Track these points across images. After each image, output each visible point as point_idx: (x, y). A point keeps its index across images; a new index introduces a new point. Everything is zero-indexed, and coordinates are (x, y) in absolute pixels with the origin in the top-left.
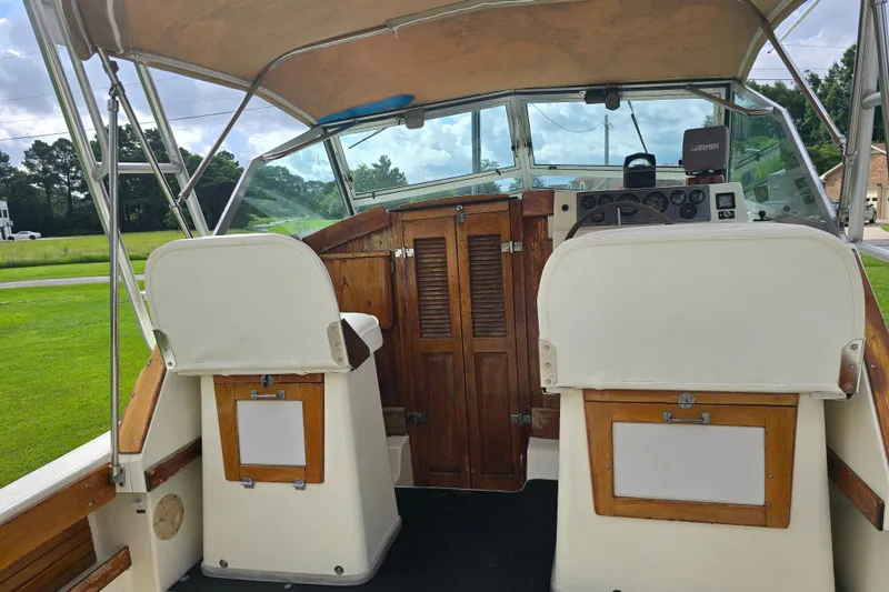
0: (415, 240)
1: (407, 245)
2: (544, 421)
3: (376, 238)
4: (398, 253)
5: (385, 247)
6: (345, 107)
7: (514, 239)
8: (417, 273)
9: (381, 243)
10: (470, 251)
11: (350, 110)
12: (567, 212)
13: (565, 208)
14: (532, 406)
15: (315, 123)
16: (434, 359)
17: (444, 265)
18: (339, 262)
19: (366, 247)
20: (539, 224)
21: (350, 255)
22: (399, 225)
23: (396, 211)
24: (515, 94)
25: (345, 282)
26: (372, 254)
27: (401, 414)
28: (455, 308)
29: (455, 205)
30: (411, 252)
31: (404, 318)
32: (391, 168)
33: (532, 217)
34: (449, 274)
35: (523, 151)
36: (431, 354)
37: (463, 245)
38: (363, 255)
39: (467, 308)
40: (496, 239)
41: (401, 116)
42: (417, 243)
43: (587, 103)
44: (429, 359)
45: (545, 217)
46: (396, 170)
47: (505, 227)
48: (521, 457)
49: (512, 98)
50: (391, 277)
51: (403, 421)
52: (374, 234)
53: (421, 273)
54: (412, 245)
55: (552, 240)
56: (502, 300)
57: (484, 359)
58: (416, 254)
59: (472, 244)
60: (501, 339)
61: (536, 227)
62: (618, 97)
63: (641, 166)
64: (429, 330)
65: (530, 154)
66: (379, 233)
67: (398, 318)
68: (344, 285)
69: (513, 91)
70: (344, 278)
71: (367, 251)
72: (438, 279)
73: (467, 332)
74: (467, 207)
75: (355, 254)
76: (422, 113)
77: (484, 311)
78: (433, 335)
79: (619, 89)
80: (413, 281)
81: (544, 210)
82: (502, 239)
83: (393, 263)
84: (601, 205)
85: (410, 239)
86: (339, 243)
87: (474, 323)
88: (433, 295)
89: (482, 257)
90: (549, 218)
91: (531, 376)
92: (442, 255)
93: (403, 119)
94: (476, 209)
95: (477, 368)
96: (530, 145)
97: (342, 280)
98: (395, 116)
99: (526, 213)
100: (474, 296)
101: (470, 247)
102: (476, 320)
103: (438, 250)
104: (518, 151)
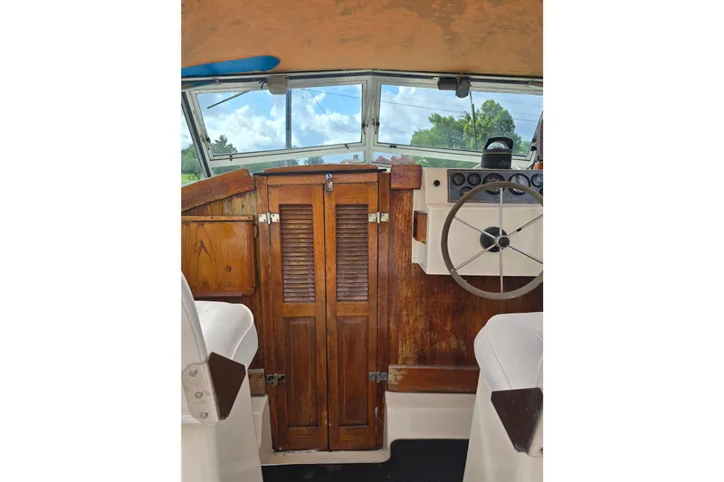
0: (280, 206)
1: (271, 209)
2: (399, 378)
3: (238, 202)
4: (262, 218)
5: (248, 210)
7: (380, 210)
8: (282, 239)
9: (243, 206)
10: (337, 219)
11: (207, 66)
12: (439, 188)
13: (437, 183)
14: (389, 363)
16: (296, 322)
17: (311, 231)
18: (195, 225)
19: (226, 211)
20: (405, 197)
21: (209, 218)
22: (264, 190)
23: (261, 175)
24: (373, 74)
25: (202, 246)
26: (233, 218)
27: (261, 376)
28: (320, 274)
29: (324, 173)
30: (276, 218)
31: (267, 283)
32: (228, 144)
33: (399, 190)
34: (315, 241)
35: (369, 129)
36: (293, 318)
37: (330, 212)
38: (223, 218)
39: (331, 274)
40: (363, 210)
41: (263, 80)
42: (282, 209)
43: (440, 88)
44: (292, 323)
45: (411, 190)
47: (373, 198)
48: (376, 409)
49: (369, 77)
50: (254, 241)
51: (262, 382)
52: (235, 198)
53: (286, 239)
54: (277, 210)
55: (426, 214)
56: (366, 267)
57: (346, 322)
58: (281, 219)
59: (340, 212)
60: (363, 303)
61: (402, 199)
62: (470, 86)
63: (499, 150)
64: (292, 295)
65: (376, 133)
66: (241, 197)
67: (260, 283)
68: (201, 249)
69: (371, 71)
70: (202, 242)
71: (228, 215)
72: (304, 245)
73: (331, 297)
74: (336, 176)
75: (215, 218)
76: (285, 80)
77: (348, 276)
78: (296, 299)
79: (470, 79)
80: (277, 246)
81: (412, 184)
82: (370, 209)
83: (256, 228)
84: (470, 183)
85: (275, 205)
86: (197, 205)
87: (337, 287)
88: (297, 260)
89: (349, 225)
90: (415, 192)
91: (389, 337)
92: (309, 222)
93: (265, 84)
94: (345, 178)
95: (339, 331)
96: (378, 124)
97: (199, 244)
98: (257, 79)
99: (393, 186)
100: (340, 263)
101: (337, 215)
102: (340, 285)
103: (304, 217)
104: (367, 129)
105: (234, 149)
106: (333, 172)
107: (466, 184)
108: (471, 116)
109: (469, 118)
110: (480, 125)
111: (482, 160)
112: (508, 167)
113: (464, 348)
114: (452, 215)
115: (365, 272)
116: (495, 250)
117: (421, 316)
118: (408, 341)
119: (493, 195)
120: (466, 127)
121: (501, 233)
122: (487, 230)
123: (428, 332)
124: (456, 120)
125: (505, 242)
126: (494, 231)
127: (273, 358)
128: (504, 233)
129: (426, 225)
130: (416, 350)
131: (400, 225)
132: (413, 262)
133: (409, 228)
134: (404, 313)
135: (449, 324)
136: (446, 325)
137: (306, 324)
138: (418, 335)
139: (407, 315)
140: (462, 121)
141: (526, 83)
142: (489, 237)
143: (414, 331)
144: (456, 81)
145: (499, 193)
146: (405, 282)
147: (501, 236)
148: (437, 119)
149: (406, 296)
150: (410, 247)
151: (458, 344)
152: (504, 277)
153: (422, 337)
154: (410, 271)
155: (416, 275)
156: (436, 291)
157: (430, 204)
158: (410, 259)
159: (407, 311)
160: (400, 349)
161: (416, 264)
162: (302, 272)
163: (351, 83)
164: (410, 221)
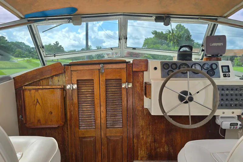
0: (77, 80)
1: (73, 82)
3: (56, 79)
4: (68, 87)
5: (61, 83)
6: (41, 10)
7: (128, 82)
8: (78, 97)
9: (59, 81)
10: (106, 87)
11: (43, 12)
13: (156, 68)
15: (23, 17)
16: (86, 140)
17: (93, 93)
18: (34, 91)
19: (50, 83)
20: (140, 75)
21: (41, 87)
22: (69, 72)
23: (68, 65)
24: (124, 15)
25: (38, 101)
26: (54, 87)
29: (99, 64)
30: (75, 86)
31: (70, 120)
32: (59, 45)
33: (137, 71)
34: (95, 97)
35: (123, 41)
36: (85, 138)
37: (103, 83)
38: (48, 87)
39: (103, 115)
40: (119, 82)
41: (70, 18)
42: (79, 82)
43: (156, 22)
44: (83, 140)
45: (143, 72)
46: (61, 46)
47: (124, 77)
49: (121, 17)
50: (64, 98)
52: (54, 77)
53: (80, 97)
54: (76, 82)
55: (151, 84)
56: (121, 110)
57: (111, 138)
58: (78, 87)
59: (107, 83)
60: (119, 129)
61: (138, 76)
62: (170, 20)
63: (186, 51)
64: (83, 125)
65: (126, 42)
66: (57, 76)
67: (67, 120)
68: (37, 103)
69: (122, 13)
70: (37, 100)
71: (51, 85)
72: (89, 100)
73: (103, 126)
74: (105, 65)
75: (44, 87)
76: (80, 18)
77: (112, 115)
78: (86, 127)
79: (170, 17)
80: (75, 100)
81: (143, 69)
82: (123, 81)
83: (65, 91)
84: (172, 68)
85: (75, 80)
86: (35, 81)
87: (106, 121)
88: (86, 108)
89: (112, 89)
90: (145, 72)
91: (134, 146)
92: (92, 88)
93: (71, 20)
94: (110, 66)
95: (108, 143)
96: (126, 38)
97: (36, 101)
98: (66, 18)
99: (134, 70)
100: (108, 108)
101: (106, 84)
102: (108, 120)
103: (89, 86)
104: (121, 41)
105: (62, 48)
106: (104, 63)
107: (170, 69)
108: (171, 31)
109: (170, 32)
110: (175, 35)
111: (178, 56)
112: (191, 60)
113: (172, 151)
114: (164, 85)
115: (121, 113)
116: (186, 102)
117: (149, 135)
118: (143, 147)
119: (184, 74)
120: (169, 36)
121: (189, 94)
122: (182, 93)
123: (153, 143)
124: (164, 33)
125: (191, 99)
126: (185, 93)
127: (74, 158)
128: (190, 94)
129: (150, 90)
130: (147, 152)
131: (138, 89)
132: (145, 107)
133: (142, 90)
134: (141, 133)
135: (164, 139)
136: (162, 139)
137: (91, 140)
138: (148, 145)
139: (143, 135)
140: (167, 33)
141: (198, 18)
142: (183, 96)
143: (146, 143)
144: (164, 18)
145: (187, 73)
146: (141, 118)
147: (189, 96)
148: (155, 33)
149: (142, 125)
150: (143, 100)
151: (169, 149)
152: (191, 116)
153: (151, 146)
154: (144, 112)
155: (147, 114)
156: (157, 122)
157: (153, 79)
158: (143, 106)
159: (143, 132)
160: (139, 152)
161: (146, 108)
162: (89, 114)
163: (113, 19)
164: (142, 87)
